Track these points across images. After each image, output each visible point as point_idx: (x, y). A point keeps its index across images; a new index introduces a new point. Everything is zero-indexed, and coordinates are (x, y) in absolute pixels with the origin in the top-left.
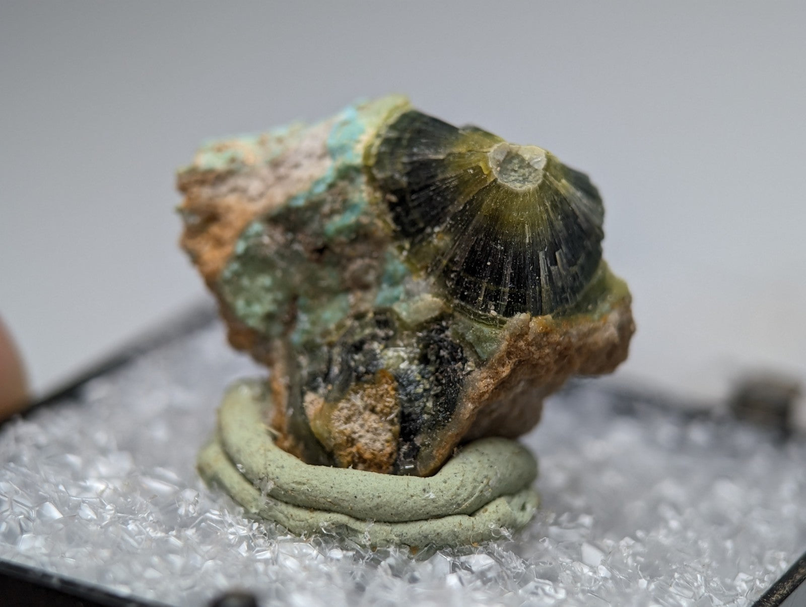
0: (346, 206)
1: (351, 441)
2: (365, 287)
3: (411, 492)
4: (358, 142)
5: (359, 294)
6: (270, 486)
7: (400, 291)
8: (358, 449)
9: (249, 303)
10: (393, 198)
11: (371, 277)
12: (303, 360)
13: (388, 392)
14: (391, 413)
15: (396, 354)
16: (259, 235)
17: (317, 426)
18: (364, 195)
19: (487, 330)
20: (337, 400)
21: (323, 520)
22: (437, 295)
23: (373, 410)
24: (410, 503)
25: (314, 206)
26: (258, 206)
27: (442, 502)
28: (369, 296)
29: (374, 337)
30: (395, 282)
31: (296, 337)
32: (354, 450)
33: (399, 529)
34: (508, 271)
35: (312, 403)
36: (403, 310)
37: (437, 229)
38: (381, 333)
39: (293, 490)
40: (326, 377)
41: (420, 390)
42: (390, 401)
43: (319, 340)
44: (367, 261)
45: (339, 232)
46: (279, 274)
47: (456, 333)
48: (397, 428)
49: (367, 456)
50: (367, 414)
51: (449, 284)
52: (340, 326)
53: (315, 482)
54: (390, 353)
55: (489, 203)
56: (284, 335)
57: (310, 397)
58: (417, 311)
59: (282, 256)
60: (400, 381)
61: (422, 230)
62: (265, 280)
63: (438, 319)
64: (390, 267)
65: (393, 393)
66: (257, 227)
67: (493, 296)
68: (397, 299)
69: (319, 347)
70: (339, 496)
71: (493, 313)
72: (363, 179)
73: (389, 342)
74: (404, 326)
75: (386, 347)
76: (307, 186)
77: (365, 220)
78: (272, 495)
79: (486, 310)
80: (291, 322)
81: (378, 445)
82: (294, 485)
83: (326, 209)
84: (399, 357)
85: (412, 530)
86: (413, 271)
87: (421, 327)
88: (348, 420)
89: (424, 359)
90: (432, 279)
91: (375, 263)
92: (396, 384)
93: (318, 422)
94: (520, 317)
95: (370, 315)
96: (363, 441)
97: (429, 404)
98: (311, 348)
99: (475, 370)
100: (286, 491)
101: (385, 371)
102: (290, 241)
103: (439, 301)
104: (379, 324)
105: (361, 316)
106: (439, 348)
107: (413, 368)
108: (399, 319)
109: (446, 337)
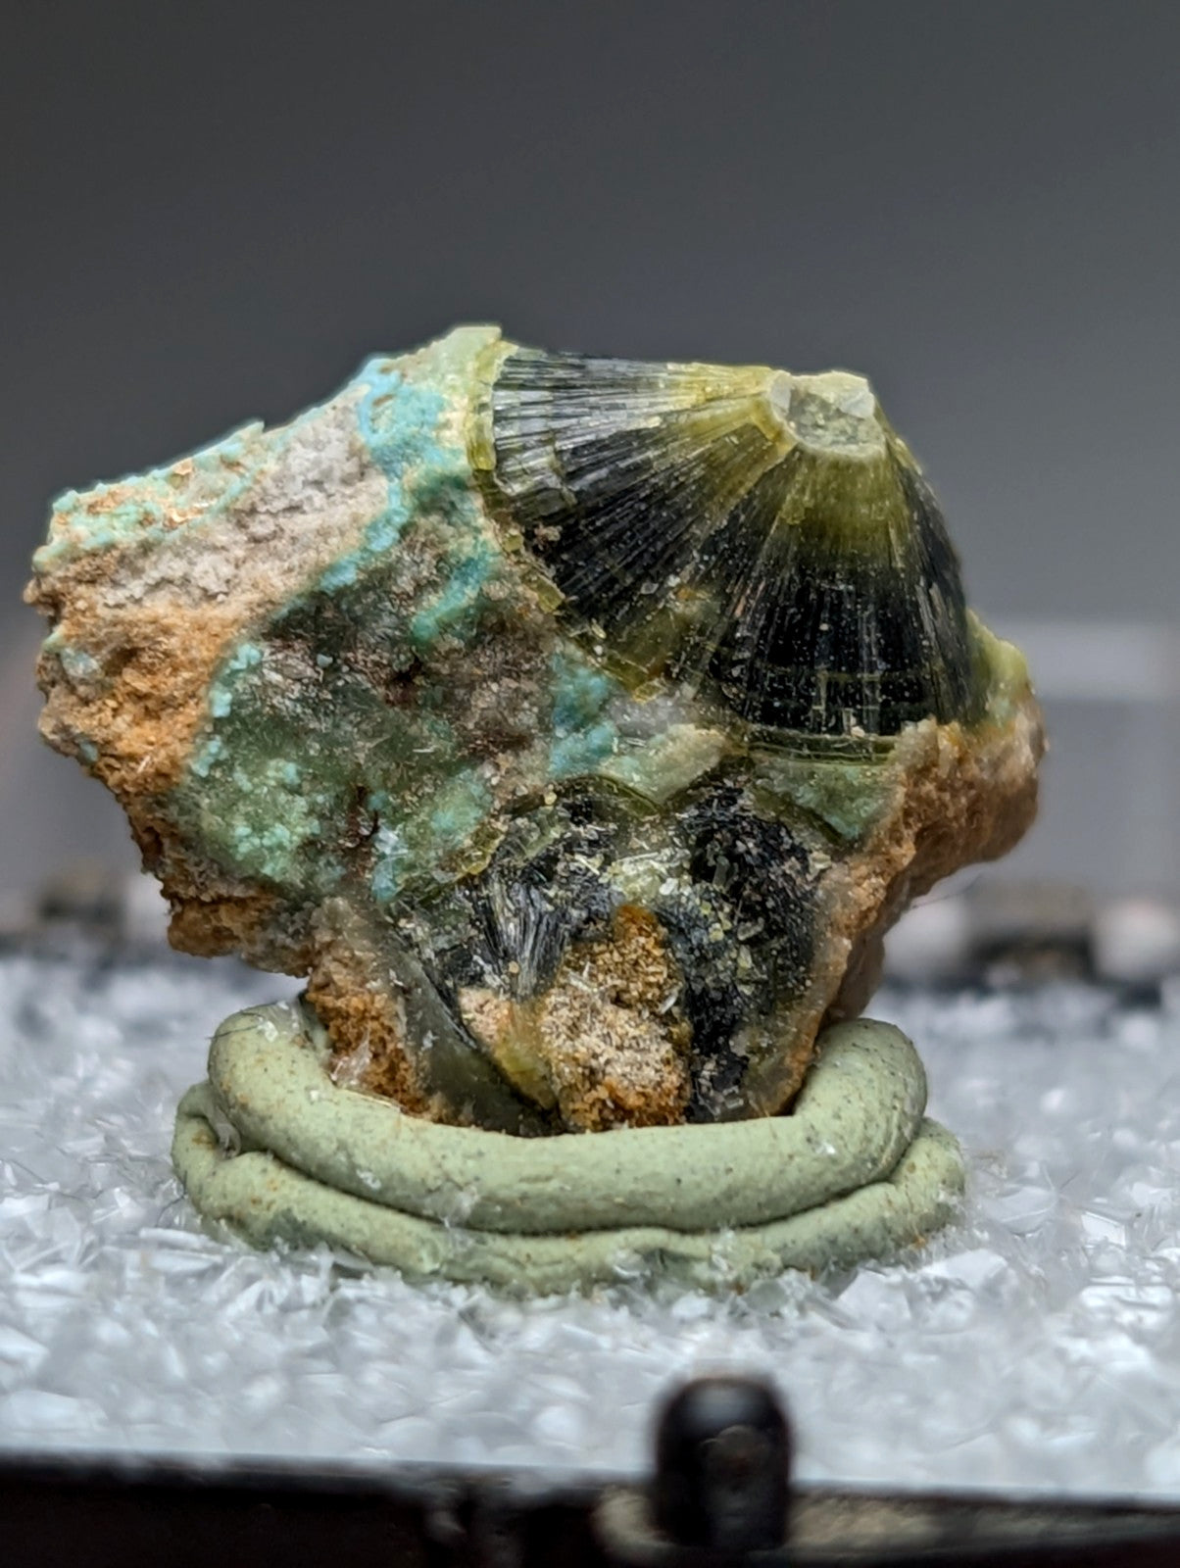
0: (448, 568)
1: (592, 1077)
2: (517, 742)
3: (786, 1149)
4: (447, 425)
5: (506, 760)
6: (466, 1202)
7: (603, 732)
8: (612, 1090)
9: (259, 828)
10: (553, 533)
11: (526, 718)
12: (415, 927)
13: (649, 954)
14: (662, 999)
15: (641, 868)
16: (255, 669)
17: (512, 1056)
18: (488, 536)
19: (852, 772)
20: (539, 991)
21: (616, 1250)
22: (706, 723)
23: (618, 1001)
24: (792, 1174)
25: (379, 580)
26: (236, 607)
27: (848, 1161)
28: (527, 759)
29: (571, 846)
30: (582, 718)
31: (384, 881)
32: (602, 1093)
33: (777, 1234)
34: (870, 637)
35: (480, 1009)
36: (624, 769)
37: (673, 581)
38: (590, 830)
39: (524, 1197)
40: (500, 953)
41: (717, 933)
42: (658, 972)
43: (441, 877)
44: (509, 683)
45: (445, 627)
46: (314, 748)
47: (768, 797)
48: (684, 1028)
49: (633, 1101)
50: (609, 1011)
51: (731, 691)
52: (483, 837)
53: (573, 1170)
54: (627, 867)
55: (796, 500)
56: (349, 883)
57: (469, 999)
58: (669, 765)
59: (316, 707)
60: (673, 922)
61: (627, 594)
62: (286, 769)
63: (713, 777)
64: (566, 688)
65: (657, 952)
66: (249, 652)
67: (844, 696)
68: (604, 751)
69: (444, 892)
70: (641, 1188)
71: (858, 732)
72: (476, 502)
73: (608, 848)
74: (641, 804)
75: (608, 860)
76: (354, 537)
77: (497, 591)
78: (475, 1224)
79: (837, 729)
80: (361, 849)
81: (649, 1073)
82: (525, 1187)
83: (405, 583)
84: (652, 871)
85: (806, 1230)
86: (626, 683)
87: (681, 798)
88: (574, 1029)
89: (700, 870)
90: (688, 690)
91: (528, 686)
92: (663, 930)
93: (520, 1048)
94: (915, 734)
95: (550, 798)
96: (618, 1069)
97: (746, 961)
98: (425, 899)
99: (834, 865)
100: (506, 1204)
101: (629, 910)
102: (332, 670)
103: (716, 735)
104: (582, 813)
105: (523, 807)
106: (736, 836)
107: (687, 891)
108: (625, 791)
109: (742, 809)
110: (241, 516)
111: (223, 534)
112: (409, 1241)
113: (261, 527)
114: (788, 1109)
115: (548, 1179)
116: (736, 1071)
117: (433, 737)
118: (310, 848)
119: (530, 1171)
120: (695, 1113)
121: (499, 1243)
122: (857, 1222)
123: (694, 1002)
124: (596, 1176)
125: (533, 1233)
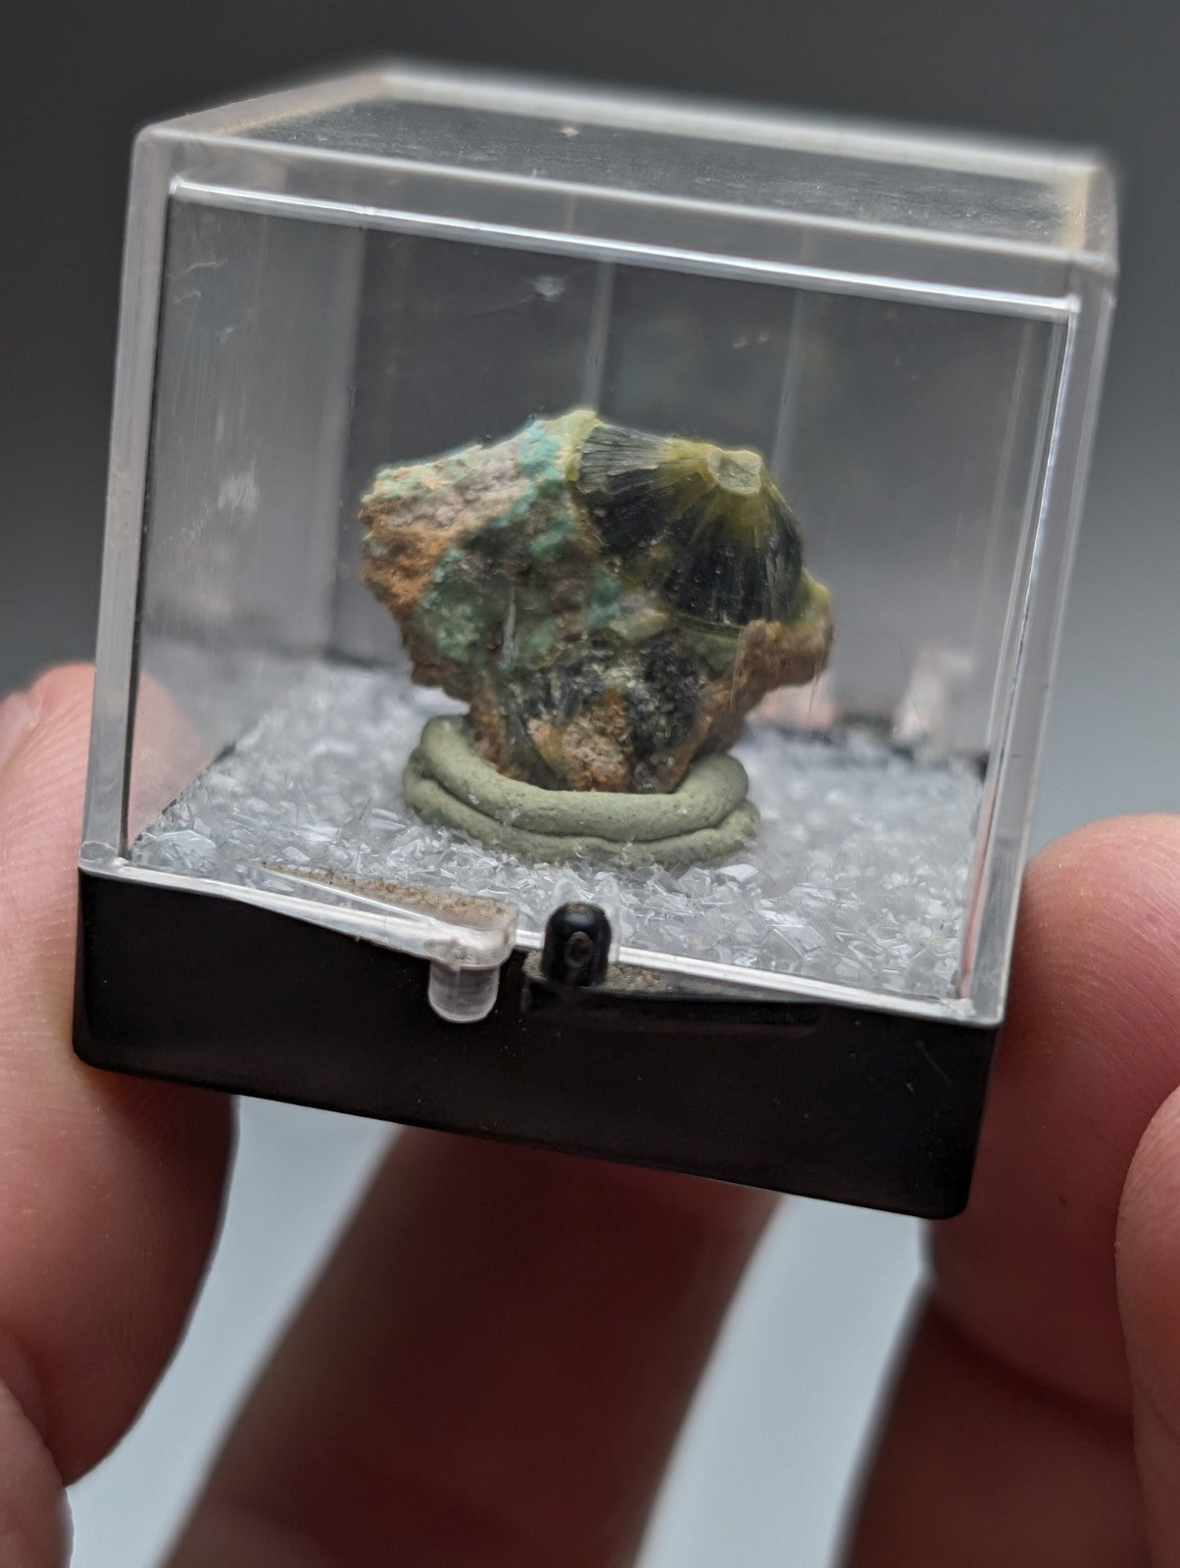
0: (553, 524)
1: (585, 766)
2: (574, 608)
3: (664, 808)
4: (558, 458)
5: (567, 616)
6: (514, 815)
7: (614, 608)
8: (592, 773)
9: (450, 634)
10: (601, 513)
11: (580, 597)
12: (516, 688)
13: (617, 713)
14: (621, 734)
15: (621, 674)
16: (456, 561)
17: (549, 752)
18: (570, 512)
19: (722, 640)
20: (565, 724)
21: (577, 845)
22: (660, 609)
23: (602, 732)
24: (664, 820)
25: (518, 526)
26: (451, 532)
27: (693, 816)
28: (580, 617)
29: (593, 659)
30: (605, 600)
31: (504, 665)
32: (588, 774)
33: (655, 847)
34: (739, 578)
35: (537, 729)
36: (621, 627)
37: (654, 542)
38: (600, 653)
39: (540, 816)
40: (549, 703)
41: (651, 707)
42: (621, 722)
43: (531, 667)
44: (574, 581)
45: (546, 551)
46: (480, 601)
47: (684, 648)
48: (630, 749)
49: (602, 779)
50: (596, 738)
51: (673, 597)
52: (552, 650)
53: (563, 807)
54: (614, 672)
55: (712, 510)
56: (490, 665)
57: (533, 724)
58: (640, 627)
59: (483, 582)
60: (627, 699)
61: (635, 544)
62: (465, 609)
63: (661, 635)
64: (600, 586)
65: (622, 713)
66: (455, 553)
67: (721, 604)
68: (612, 617)
69: (531, 673)
70: (593, 819)
71: (727, 622)
72: (567, 497)
73: (609, 662)
74: (625, 643)
75: (607, 668)
76: (507, 506)
77: (572, 537)
78: (516, 825)
79: (719, 620)
80: (496, 650)
81: (611, 767)
82: (541, 812)
83: (530, 529)
84: (625, 676)
85: (667, 846)
86: (627, 585)
87: (642, 643)
88: (579, 743)
89: (649, 676)
90: (653, 594)
91: (583, 583)
92: (625, 704)
93: (551, 749)
94: (756, 624)
95: (585, 637)
96: (596, 764)
97: (663, 722)
98: (522, 675)
99: (710, 682)
100: (532, 818)
101: (612, 691)
102: (492, 566)
103: (662, 615)
104: (596, 645)
105: (573, 638)
106: (666, 663)
107: (641, 686)
108: (619, 637)
109: (672, 652)
110: (461, 488)
111: (452, 497)
112: (488, 830)
113: (470, 495)
114: (672, 791)
115: (552, 809)
116: (653, 770)
117: (534, 602)
118: (473, 645)
119: (544, 805)
120: (631, 788)
121: (529, 836)
122: (693, 845)
123: (635, 737)
124: (573, 811)
125: (547, 834)
